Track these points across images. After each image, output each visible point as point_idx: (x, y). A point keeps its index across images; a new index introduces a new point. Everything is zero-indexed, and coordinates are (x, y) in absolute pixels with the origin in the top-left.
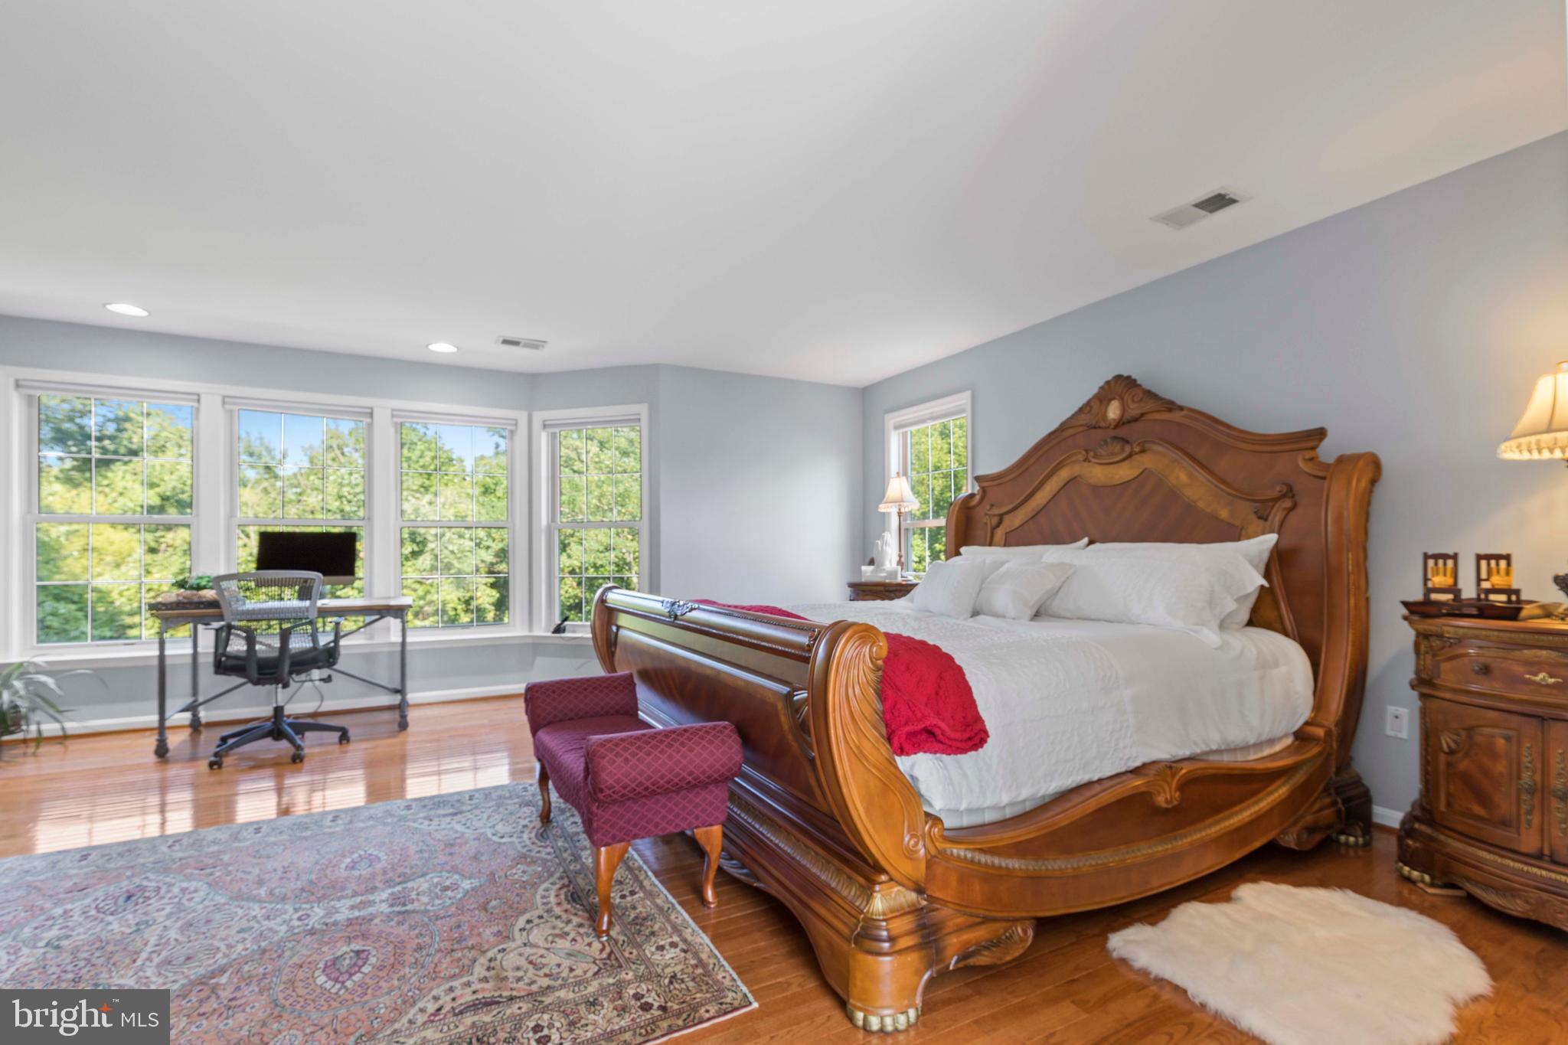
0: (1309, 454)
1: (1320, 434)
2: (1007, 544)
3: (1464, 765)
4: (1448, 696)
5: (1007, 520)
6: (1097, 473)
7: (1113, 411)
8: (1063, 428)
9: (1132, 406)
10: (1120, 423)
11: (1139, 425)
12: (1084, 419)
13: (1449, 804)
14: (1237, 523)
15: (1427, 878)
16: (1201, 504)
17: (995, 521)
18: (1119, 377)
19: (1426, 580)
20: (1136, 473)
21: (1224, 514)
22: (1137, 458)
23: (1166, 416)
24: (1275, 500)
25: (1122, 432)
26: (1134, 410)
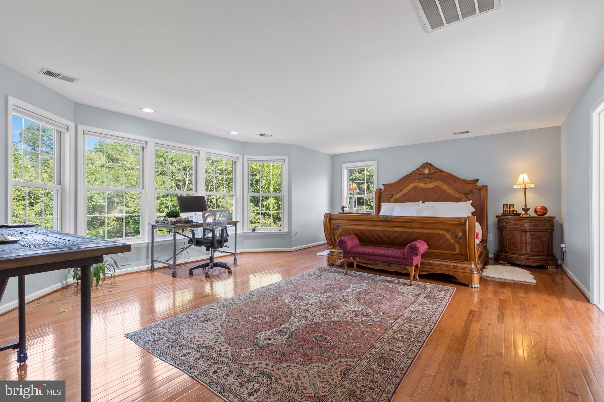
0: (476, 185)
1: (478, 180)
2: (395, 202)
3: (512, 241)
4: (509, 229)
5: (394, 196)
6: (422, 185)
7: (426, 171)
8: (411, 173)
9: (432, 170)
10: (429, 174)
11: (434, 175)
12: (418, 172)
13: (509, 248)
14: (460, 198)
15: (505, 262)
16: (451, 194)
17: (391, 196)
18: (427, 163)
19: (503, 209)
20: (434, 186)
21: (457, 196)
22: (433, 182)
23: (441, 173)
24: (470, 193)
25: (429, 176)
26: (432, 171)
